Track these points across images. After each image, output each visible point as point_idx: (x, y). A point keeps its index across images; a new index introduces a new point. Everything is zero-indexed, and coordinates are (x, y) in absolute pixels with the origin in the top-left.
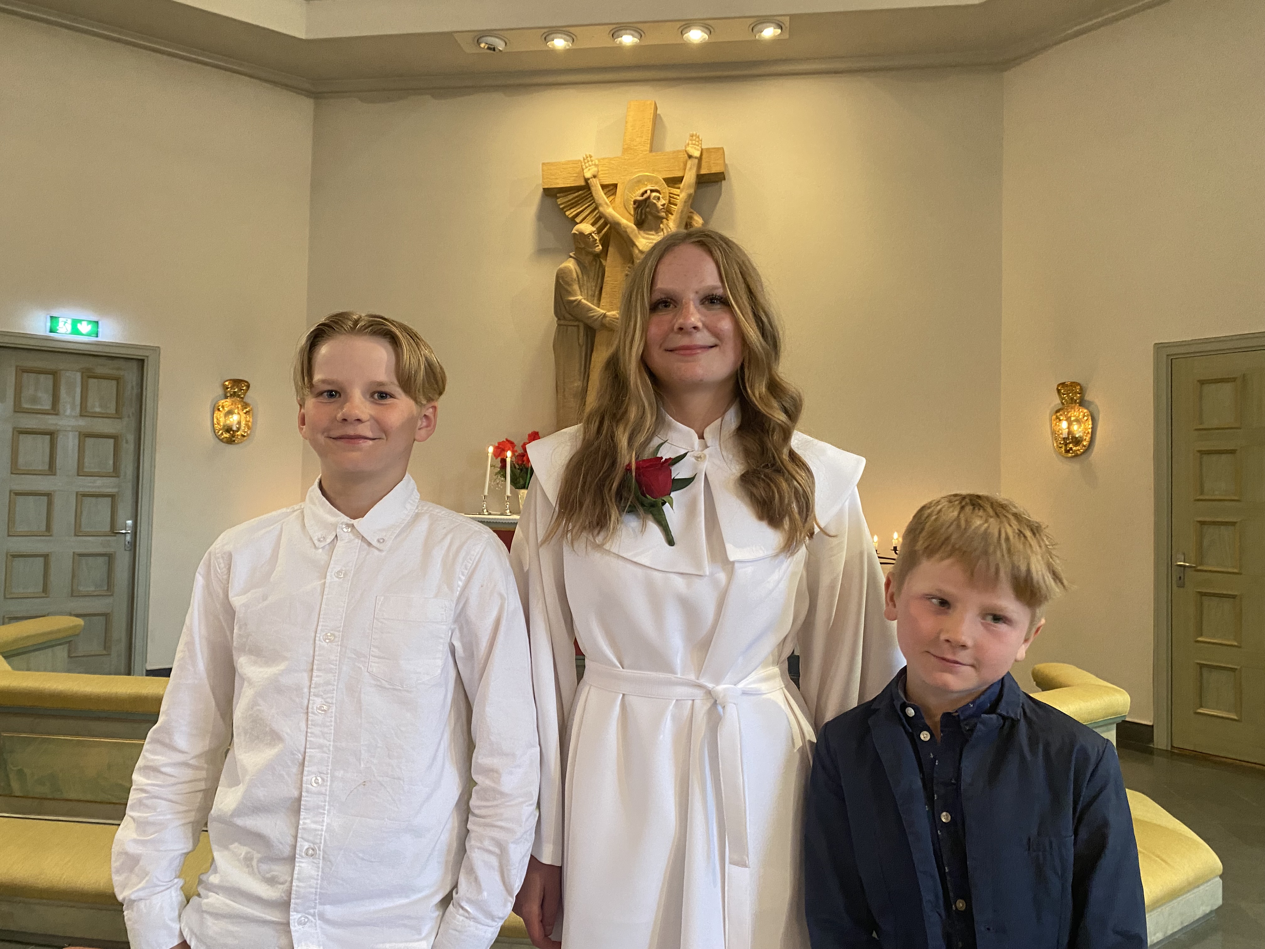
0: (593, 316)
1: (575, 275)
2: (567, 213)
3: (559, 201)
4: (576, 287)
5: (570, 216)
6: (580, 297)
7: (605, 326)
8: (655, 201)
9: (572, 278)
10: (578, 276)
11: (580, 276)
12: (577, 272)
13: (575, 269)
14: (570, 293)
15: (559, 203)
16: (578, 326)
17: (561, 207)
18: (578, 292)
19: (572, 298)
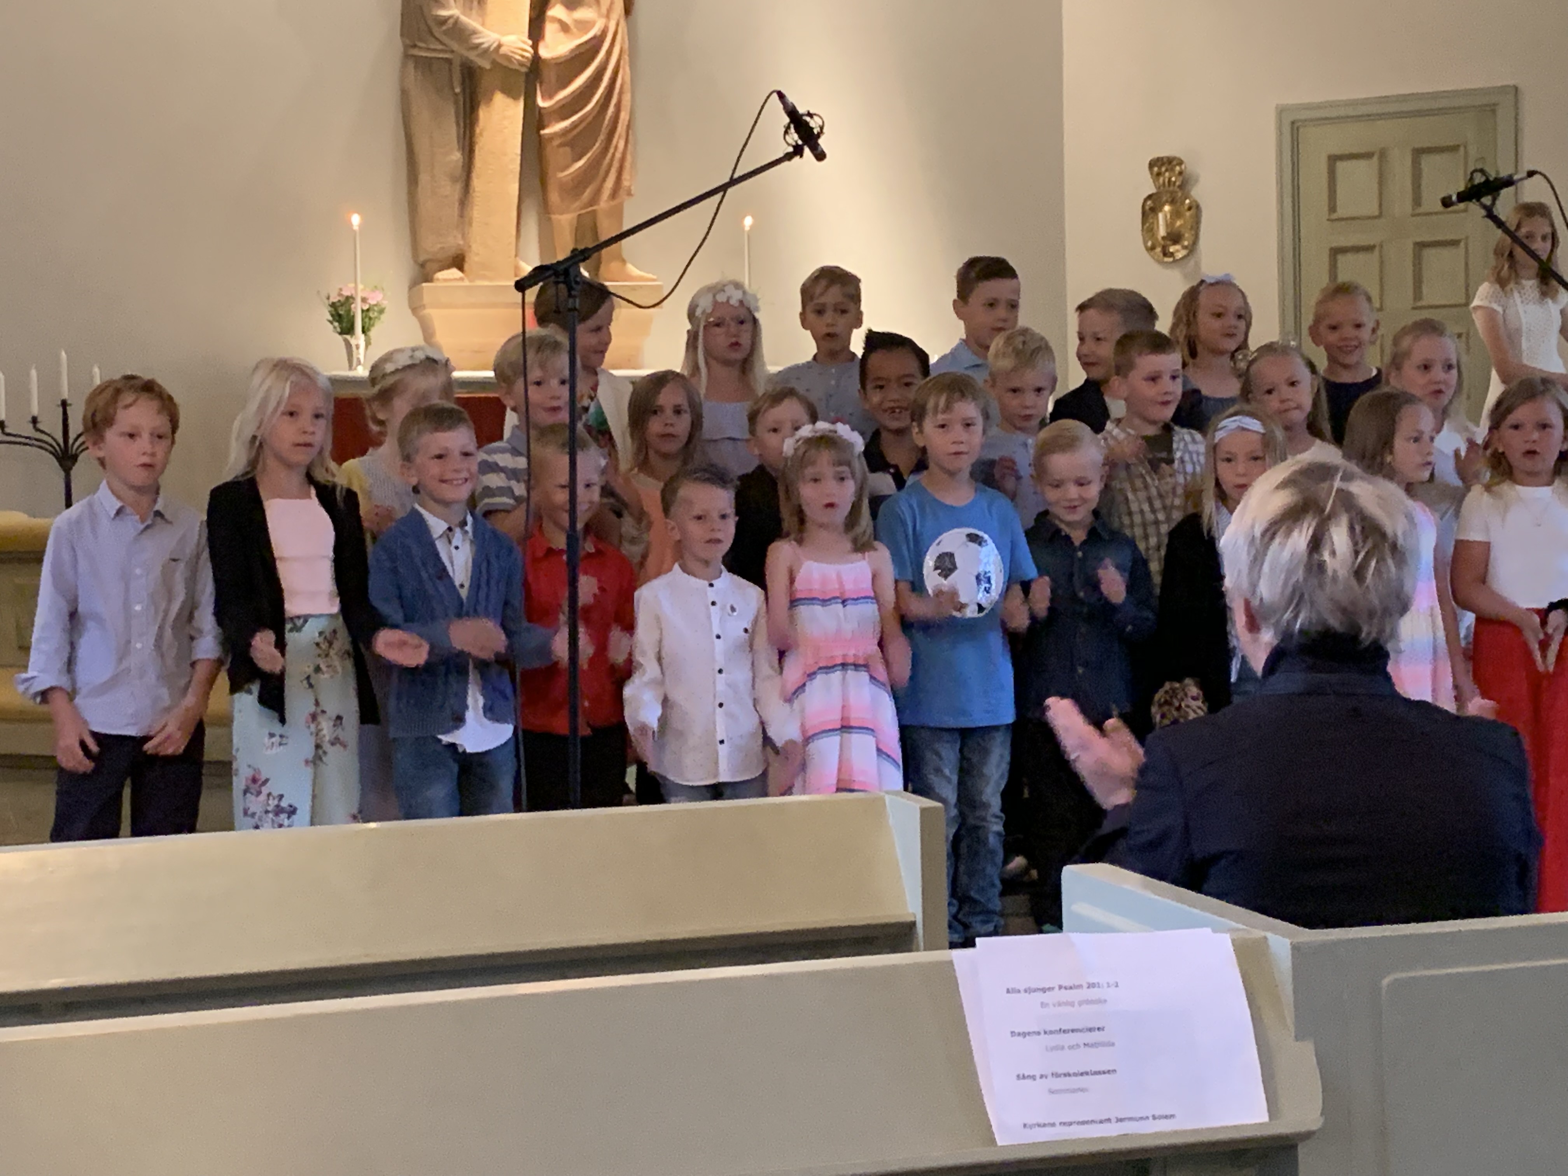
0: (481, 44)
6: (455, 11)
7: (501, 62)
14: (439, 3)
16: (450, 60)
18: (452, 2)
19: (444, 13)
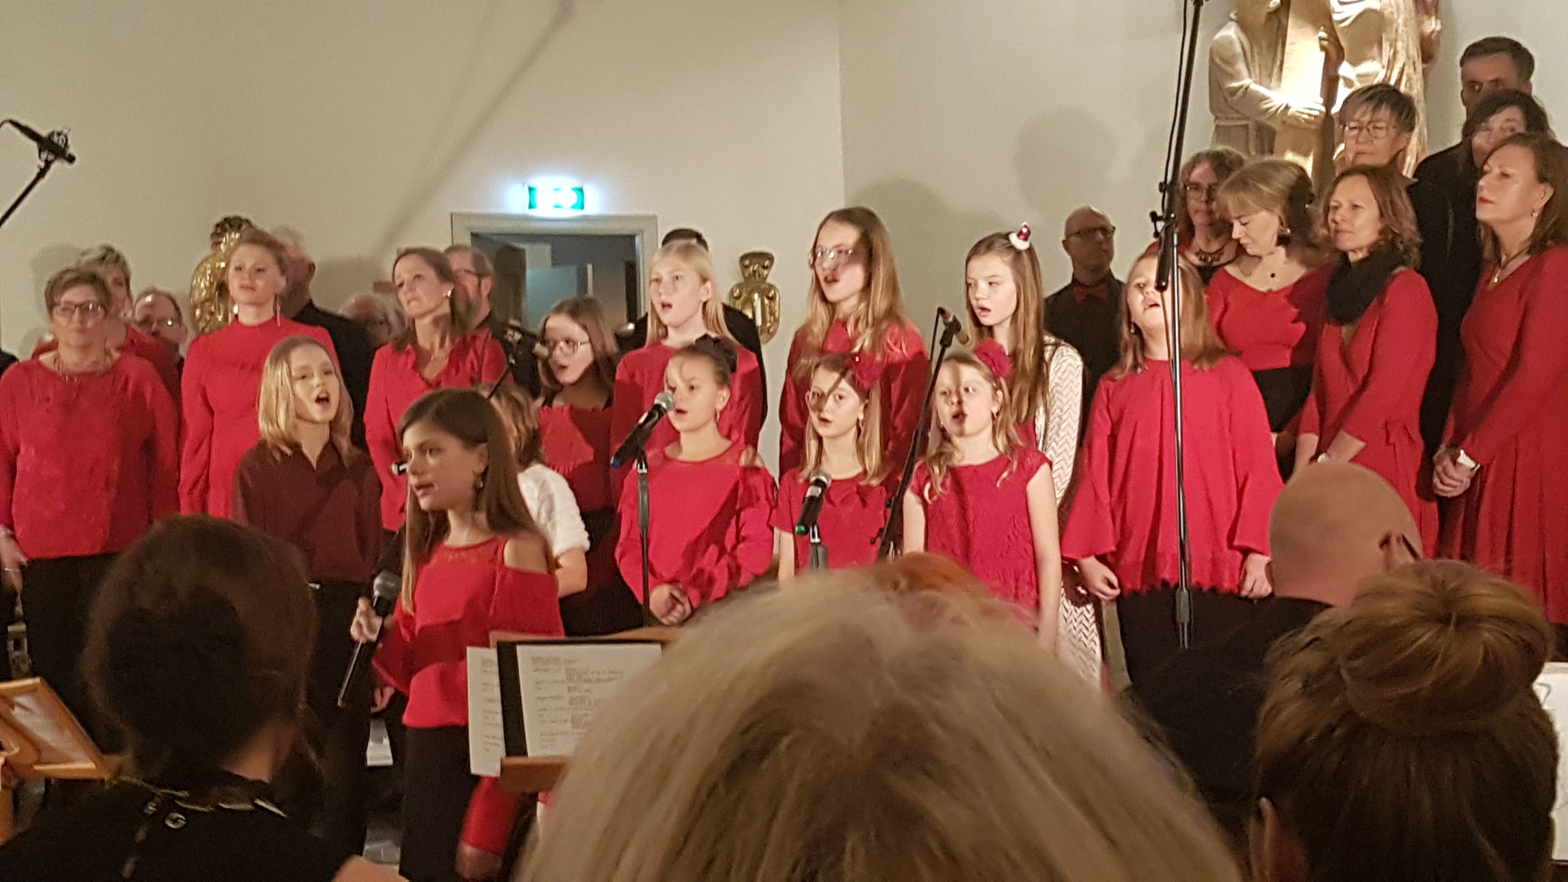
1: (1238, 49)
4: (1241, 66)
7: (1290, 122)
9: (1234, 56)
10: (1243, 48)
11: (1247, 48)
12: (1241, 43)
13: (1239, 39)
16: (1246, 127)
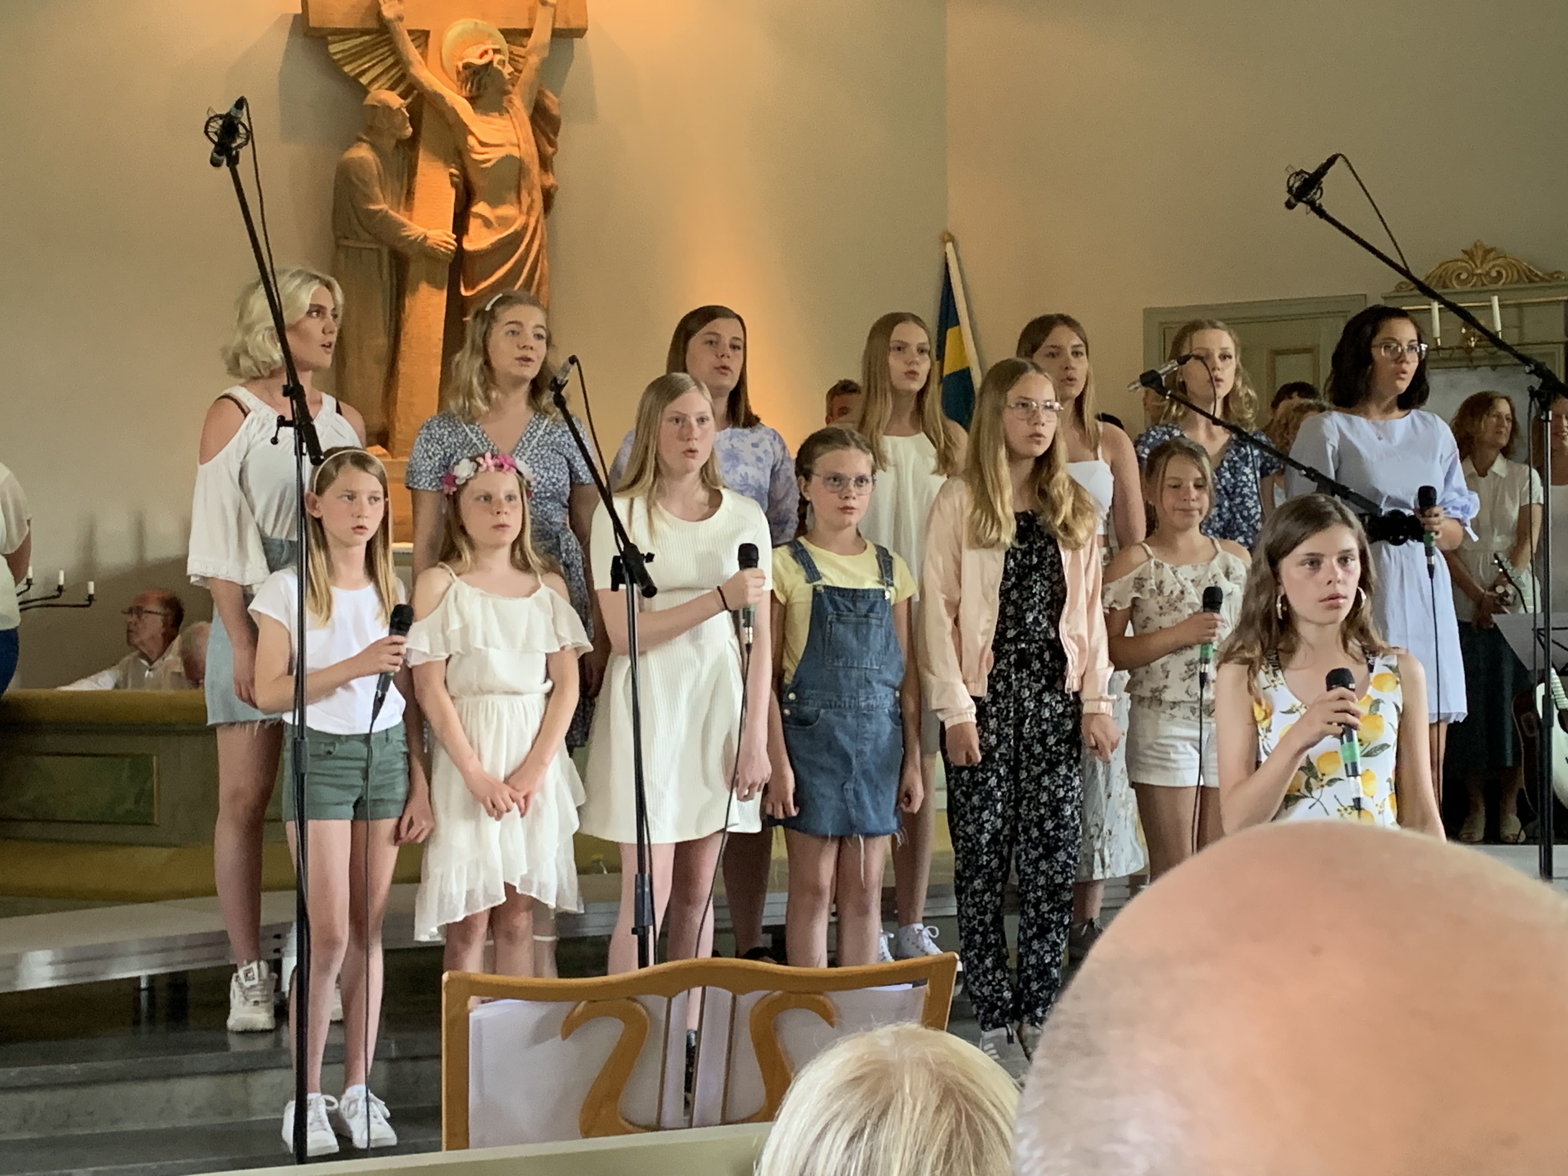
0: (408, 236)
1: (375, 171)
2: (347, 69)
3: (333, 48)
5: (353, 74)
6: (383, 206)
7: (427, 253)
8: (500, 68)
9: (371, 175)
10: (379, 172)
11: (382, 171)
13: (375, 161)
14: (370, 199)
15: (332, 51)
16: (379, 252)
17: (336, 57)
18: (381, 196)
19: (373, 207)
